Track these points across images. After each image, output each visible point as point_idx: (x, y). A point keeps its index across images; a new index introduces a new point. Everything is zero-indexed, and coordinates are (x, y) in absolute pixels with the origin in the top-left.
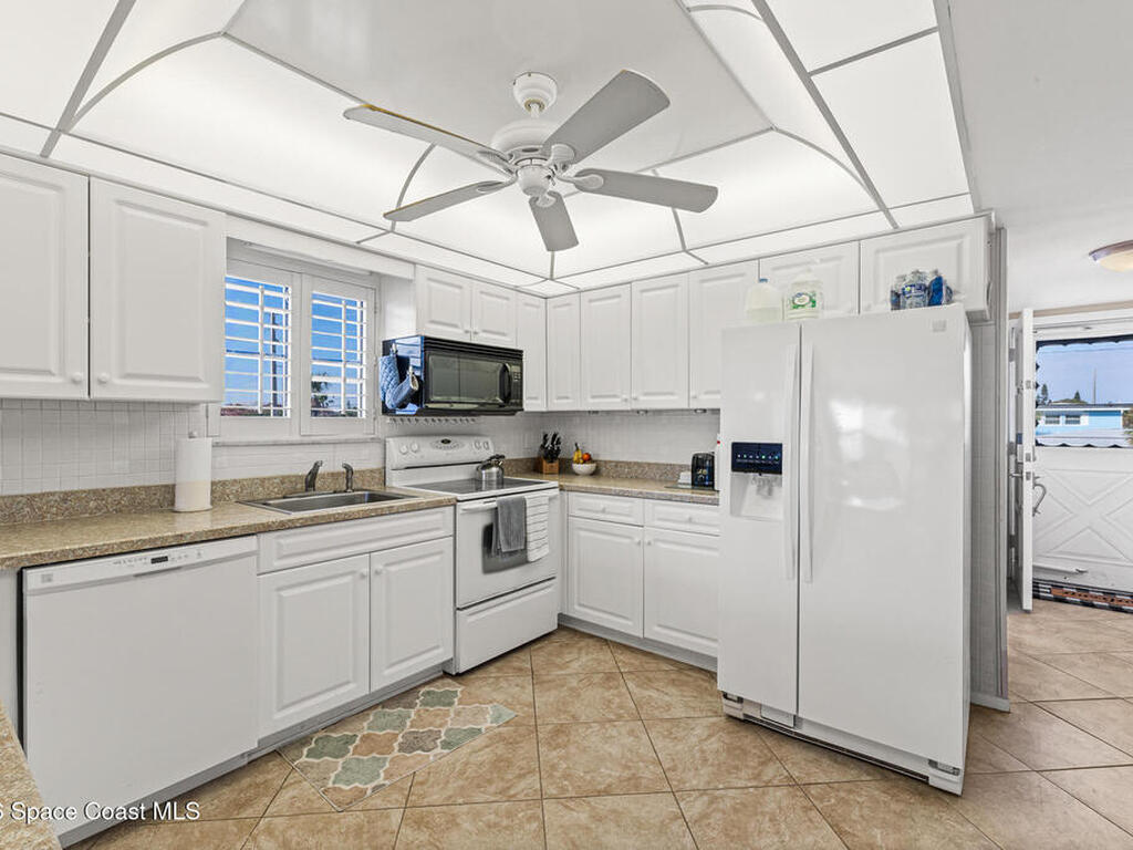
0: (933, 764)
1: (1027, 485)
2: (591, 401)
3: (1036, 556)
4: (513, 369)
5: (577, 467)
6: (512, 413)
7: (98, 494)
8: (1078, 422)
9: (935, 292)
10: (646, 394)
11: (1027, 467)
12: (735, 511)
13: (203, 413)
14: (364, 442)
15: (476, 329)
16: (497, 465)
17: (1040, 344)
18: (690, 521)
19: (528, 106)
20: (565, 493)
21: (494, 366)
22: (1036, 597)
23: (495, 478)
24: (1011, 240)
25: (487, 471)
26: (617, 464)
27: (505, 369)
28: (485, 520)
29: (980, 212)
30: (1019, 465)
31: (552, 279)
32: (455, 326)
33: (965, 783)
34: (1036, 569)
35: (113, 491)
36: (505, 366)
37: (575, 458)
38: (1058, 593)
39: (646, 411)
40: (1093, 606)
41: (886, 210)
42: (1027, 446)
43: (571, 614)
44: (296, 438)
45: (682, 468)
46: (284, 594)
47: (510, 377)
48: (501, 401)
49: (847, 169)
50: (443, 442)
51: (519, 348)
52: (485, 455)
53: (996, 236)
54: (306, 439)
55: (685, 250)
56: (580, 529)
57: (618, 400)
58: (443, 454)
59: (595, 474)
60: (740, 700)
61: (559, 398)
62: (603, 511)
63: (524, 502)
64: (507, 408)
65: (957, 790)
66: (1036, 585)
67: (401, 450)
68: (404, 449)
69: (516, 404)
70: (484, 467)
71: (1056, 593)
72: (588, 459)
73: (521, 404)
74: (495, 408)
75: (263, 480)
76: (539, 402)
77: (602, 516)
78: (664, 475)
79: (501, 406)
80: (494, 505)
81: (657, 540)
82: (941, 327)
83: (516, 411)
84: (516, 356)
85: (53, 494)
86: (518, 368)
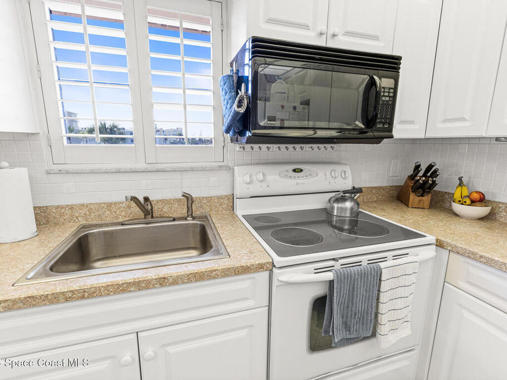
4: (384, 83)
5: (462, 210)
6: (377, 140)
14: (212, 170)
16: (352, 199)
20: (445, 253)
25: (340, 205)
27: (372, 83)
28: (319, 291)
32: (306, 27)
36: (372, 79)
37: (457, 196)
44: (142, 165)
47: (378, 94)
48: (361, 126)
50: (294, 171)
54: (150, 167)
58: (292, 183)
61: (445, 121)
64: (370, 134)
69: (384, 130)
72: (478, 199)
73: (390, 130)
74: (355, 134)
75: (110, 205)
76: (416, 127)
79: (362, 132)
80: (329, 276)
83: (382, 138)
86: (392, 81)
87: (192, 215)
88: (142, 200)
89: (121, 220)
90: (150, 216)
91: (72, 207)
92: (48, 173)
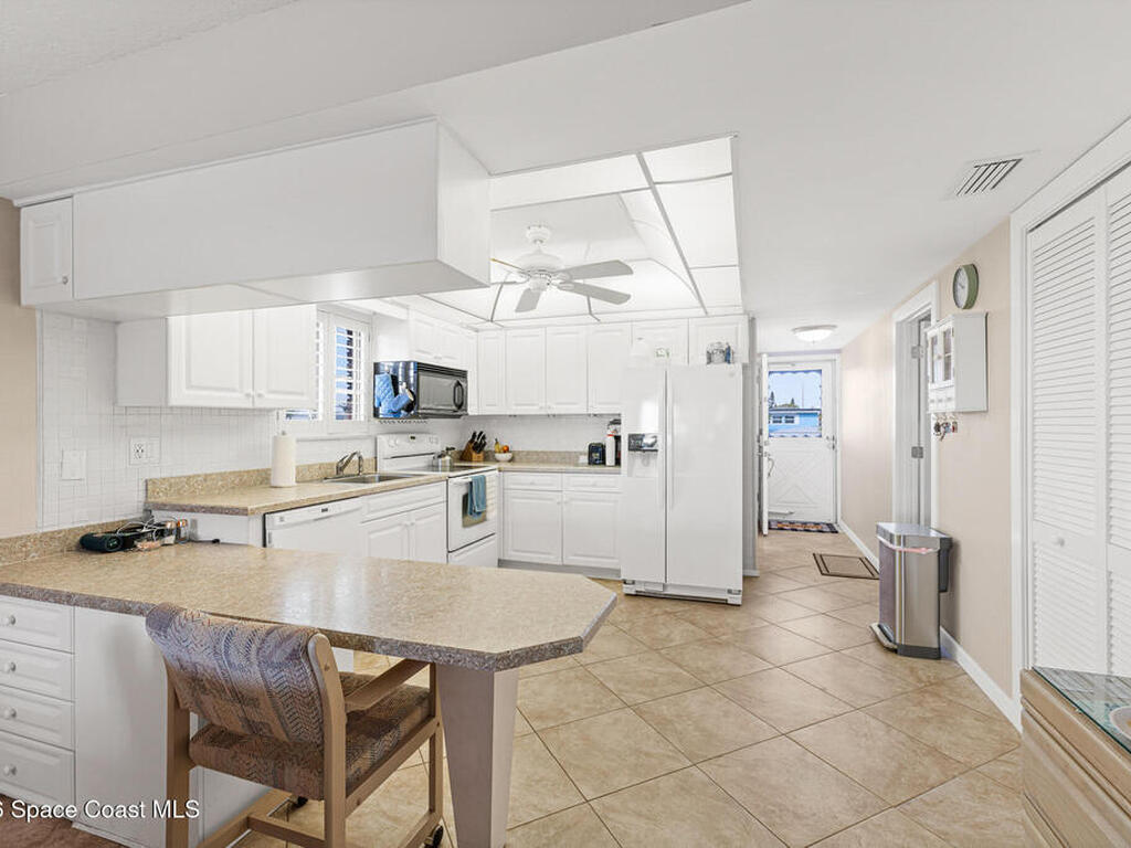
0: (730, 592)
1: (765, 459)
2: (514, 408)
3: (770, 505)
5: (499, 456)
6: (461, 417)
7: (222, 476)
8: (792, 422)
9: (727, 355)
10: (558, 404)
11: (765, 449)
12: (630, 474)
13: (275, 417)
15: (440, 355)
17: (770, 373)
18: (594, 485)
19: (535, 241)
20: (503, 473)
21: (450, 382)
22: (770, 528)
23: (448, 464)
24: (759, 323)
26: (528, 453)
28: (463, 491)
29: (746, 312)
30: (760, 447)
31: (492, 321)
33: (743, 600)
34: (770, 513)
36: (458, 382)
37: (497, 450)
38: (780, 525)
39: (554, 416)
40: (796, 530)
41: (703, 306)
42: (765, 437)
43: (507, 558)
44: (325, 435)
45: (581, 454)
46: (372, 536)
48: (454, 408)
49: (685, 283)
50: (411, 438)
51: (463, 369)
52: (439, 448)
53: (752, 321)
55: (590, 313)
56: (514, 497)
57: (536, 408)
58: (410, 447)
59: (512, 460)
60: (633, 583)
62: (532, 484)
63: (484, 478)
64: (459, 413)
65: (739, 602)
66: (769, 523)
67: (390, 444)
68: (392, 443)
69: (464, 410)
70: (440, 457)
71: (779, 527)
72: (506, 450)
73: (466, 410)
74: (450, 413)
76: (477, 408)
77: (532, 487)
78: (565, 459)
79: (454, 412)
80: (470, 480)
81: (572, 499)
82: (732, 375)
83: (463, 415)
84: (463, 374)
85: (199, 476)
86: (465, 383)
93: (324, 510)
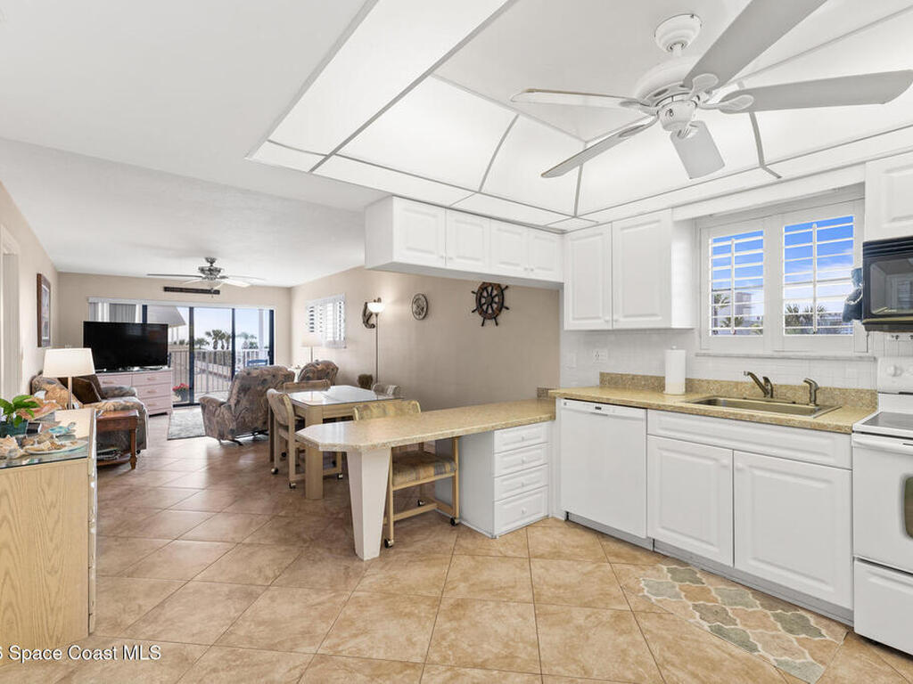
35: (652, 377)
87: (815, 401)
88: (762, 381)
89: (745, 396)
90: (769, 395)
91: (708, 382)
92: (697, 355)
93: (597, 408)
